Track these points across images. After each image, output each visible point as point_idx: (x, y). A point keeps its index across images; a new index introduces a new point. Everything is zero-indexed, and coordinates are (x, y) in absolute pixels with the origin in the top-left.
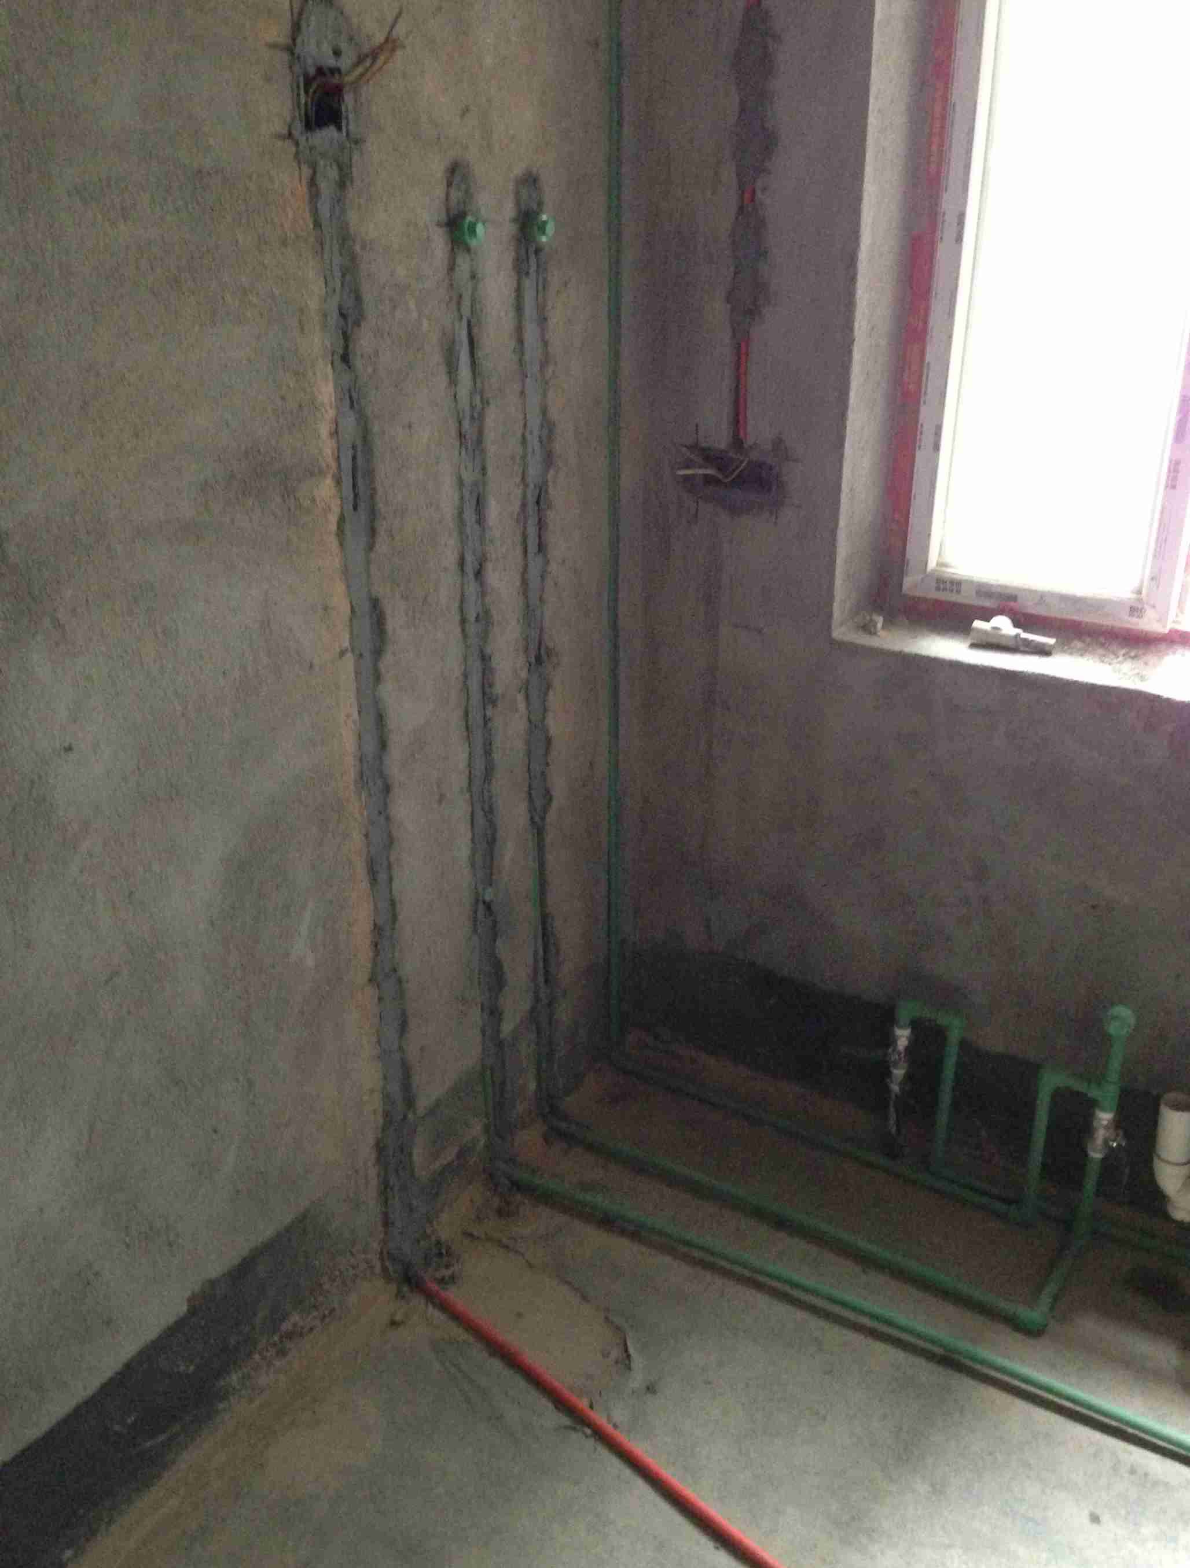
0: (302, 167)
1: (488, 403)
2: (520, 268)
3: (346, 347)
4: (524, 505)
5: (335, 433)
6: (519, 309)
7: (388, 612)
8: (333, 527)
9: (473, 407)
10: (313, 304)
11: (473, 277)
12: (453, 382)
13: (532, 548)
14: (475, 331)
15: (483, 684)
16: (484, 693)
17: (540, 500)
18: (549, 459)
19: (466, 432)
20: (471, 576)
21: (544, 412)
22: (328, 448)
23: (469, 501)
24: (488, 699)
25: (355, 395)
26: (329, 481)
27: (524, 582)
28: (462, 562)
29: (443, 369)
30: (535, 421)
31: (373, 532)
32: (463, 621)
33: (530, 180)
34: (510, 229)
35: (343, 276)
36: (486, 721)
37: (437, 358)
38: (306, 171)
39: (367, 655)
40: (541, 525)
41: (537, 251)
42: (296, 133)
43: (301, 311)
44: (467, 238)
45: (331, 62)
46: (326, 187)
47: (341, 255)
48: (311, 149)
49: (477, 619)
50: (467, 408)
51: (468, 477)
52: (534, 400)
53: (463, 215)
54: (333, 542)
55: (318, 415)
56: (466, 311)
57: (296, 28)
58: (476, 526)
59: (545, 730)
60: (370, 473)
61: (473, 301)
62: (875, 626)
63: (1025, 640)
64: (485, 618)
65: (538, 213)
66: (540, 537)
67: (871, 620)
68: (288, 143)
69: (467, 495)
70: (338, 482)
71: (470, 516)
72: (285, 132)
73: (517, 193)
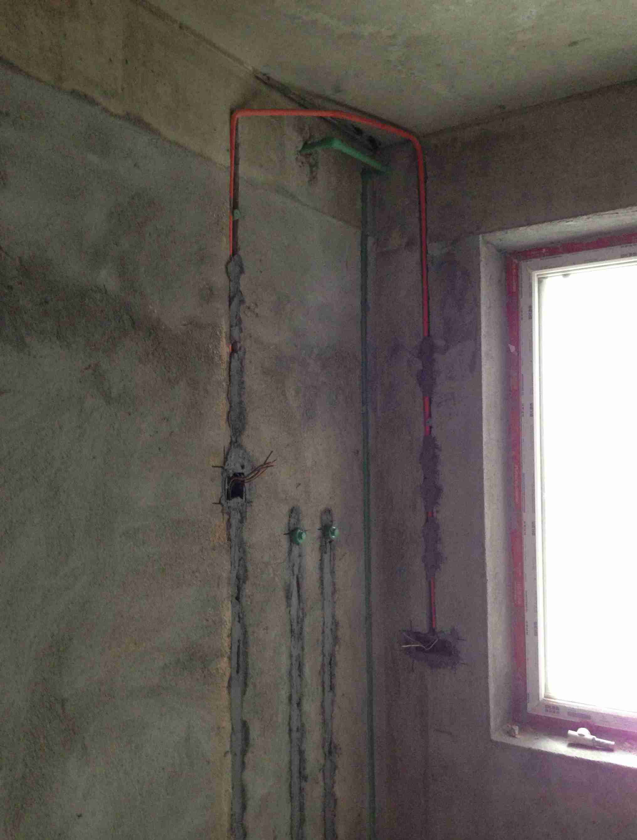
0: (225, 515)
1: (306, 615)
2: (322, 550)
3: (239, 594)
4: (323, 665)
5: (230, 635)
6: (321, 569)
7: (251, 728)
8: (226, 684)
9: (298, 617)
10: (225, 575)
11: (300, 556)
12: (289, 605)
13: (327, 689)
14: (300, 580)
15: (300, 768)
16: (300, 773)
17: (331, 662)
18: (336, 640)
19: (295, 629)
20: (295, 705)
21: (333, 617)
22: (226, 642)
23: (295, 664)
24: (303, 777)
25: (241, 615)
26: (226, 659)
27: (323, 707)
28: (290, 699)
29: (284, 599)
30: (329, 620)
31: (246, 684)
32: (290, 730)
33: (328, 511)
34: (317, 533)
35: (240, 560)
36: (301, 790)
37: (281, 594)
38: (226, 517)
39: (238, 753)
40: (332, 676)
41: (330, 542)
42: (223, 502)
43: (219, 578)
44: (298, 540)
45: (240, 471)
46: (234, 522)
47: (239, 551)
48: (229, 507)
49: (298, 730)
50: (295, 617)
51: (295, 653)
52: (328, 612)
53: (296, 529)
54: (225, 692)
55: (223, 627)
56: (296, 572)
57: (226, 459)
58: (298, 678)
59: (333, 795)
60: (246, 654)
61: (300, 567)
62: (515, 733)
63: (598, 742)
64: (302, 729)
65: (331, 526)
66: (331, 682)
67: (512, 729)
68: (219, 506)
69: (294, 662)
70: (230, 658)
71: (295, 673)
72: (218, 502)
73: (321, 518)
